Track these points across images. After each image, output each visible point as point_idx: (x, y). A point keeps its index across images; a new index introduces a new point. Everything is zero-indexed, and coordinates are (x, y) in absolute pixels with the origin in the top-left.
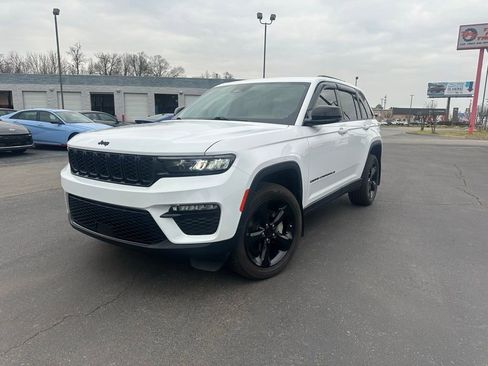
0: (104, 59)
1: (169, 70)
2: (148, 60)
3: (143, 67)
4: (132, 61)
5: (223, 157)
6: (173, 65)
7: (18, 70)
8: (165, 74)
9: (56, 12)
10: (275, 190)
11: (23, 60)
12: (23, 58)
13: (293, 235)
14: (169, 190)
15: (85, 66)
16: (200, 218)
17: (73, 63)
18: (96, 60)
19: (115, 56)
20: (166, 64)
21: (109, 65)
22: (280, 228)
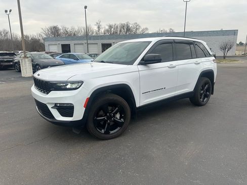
0: (111, 27)
1: (141, 30)
2: (130, 26)
3: (128, 29)
4: (123, 26)
5: (78, 82)
6: (143, 27)
7: (75, 35)
8: (139, 32)
9: (86, 7)
10: (111, 98)
11: (76, 30)
12: (76, 28)
13: (124, 120)
14: (55, 96)
15: (102, 30)
16: (66, 110)
17: (97, 29)
18: (107, 28)
19: (115, 25)
20: (139, 26)
21: (112, 29)
22: (118, 116)
